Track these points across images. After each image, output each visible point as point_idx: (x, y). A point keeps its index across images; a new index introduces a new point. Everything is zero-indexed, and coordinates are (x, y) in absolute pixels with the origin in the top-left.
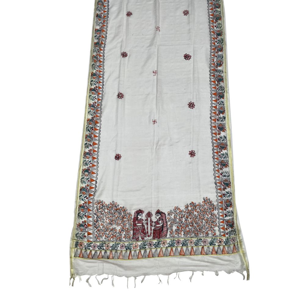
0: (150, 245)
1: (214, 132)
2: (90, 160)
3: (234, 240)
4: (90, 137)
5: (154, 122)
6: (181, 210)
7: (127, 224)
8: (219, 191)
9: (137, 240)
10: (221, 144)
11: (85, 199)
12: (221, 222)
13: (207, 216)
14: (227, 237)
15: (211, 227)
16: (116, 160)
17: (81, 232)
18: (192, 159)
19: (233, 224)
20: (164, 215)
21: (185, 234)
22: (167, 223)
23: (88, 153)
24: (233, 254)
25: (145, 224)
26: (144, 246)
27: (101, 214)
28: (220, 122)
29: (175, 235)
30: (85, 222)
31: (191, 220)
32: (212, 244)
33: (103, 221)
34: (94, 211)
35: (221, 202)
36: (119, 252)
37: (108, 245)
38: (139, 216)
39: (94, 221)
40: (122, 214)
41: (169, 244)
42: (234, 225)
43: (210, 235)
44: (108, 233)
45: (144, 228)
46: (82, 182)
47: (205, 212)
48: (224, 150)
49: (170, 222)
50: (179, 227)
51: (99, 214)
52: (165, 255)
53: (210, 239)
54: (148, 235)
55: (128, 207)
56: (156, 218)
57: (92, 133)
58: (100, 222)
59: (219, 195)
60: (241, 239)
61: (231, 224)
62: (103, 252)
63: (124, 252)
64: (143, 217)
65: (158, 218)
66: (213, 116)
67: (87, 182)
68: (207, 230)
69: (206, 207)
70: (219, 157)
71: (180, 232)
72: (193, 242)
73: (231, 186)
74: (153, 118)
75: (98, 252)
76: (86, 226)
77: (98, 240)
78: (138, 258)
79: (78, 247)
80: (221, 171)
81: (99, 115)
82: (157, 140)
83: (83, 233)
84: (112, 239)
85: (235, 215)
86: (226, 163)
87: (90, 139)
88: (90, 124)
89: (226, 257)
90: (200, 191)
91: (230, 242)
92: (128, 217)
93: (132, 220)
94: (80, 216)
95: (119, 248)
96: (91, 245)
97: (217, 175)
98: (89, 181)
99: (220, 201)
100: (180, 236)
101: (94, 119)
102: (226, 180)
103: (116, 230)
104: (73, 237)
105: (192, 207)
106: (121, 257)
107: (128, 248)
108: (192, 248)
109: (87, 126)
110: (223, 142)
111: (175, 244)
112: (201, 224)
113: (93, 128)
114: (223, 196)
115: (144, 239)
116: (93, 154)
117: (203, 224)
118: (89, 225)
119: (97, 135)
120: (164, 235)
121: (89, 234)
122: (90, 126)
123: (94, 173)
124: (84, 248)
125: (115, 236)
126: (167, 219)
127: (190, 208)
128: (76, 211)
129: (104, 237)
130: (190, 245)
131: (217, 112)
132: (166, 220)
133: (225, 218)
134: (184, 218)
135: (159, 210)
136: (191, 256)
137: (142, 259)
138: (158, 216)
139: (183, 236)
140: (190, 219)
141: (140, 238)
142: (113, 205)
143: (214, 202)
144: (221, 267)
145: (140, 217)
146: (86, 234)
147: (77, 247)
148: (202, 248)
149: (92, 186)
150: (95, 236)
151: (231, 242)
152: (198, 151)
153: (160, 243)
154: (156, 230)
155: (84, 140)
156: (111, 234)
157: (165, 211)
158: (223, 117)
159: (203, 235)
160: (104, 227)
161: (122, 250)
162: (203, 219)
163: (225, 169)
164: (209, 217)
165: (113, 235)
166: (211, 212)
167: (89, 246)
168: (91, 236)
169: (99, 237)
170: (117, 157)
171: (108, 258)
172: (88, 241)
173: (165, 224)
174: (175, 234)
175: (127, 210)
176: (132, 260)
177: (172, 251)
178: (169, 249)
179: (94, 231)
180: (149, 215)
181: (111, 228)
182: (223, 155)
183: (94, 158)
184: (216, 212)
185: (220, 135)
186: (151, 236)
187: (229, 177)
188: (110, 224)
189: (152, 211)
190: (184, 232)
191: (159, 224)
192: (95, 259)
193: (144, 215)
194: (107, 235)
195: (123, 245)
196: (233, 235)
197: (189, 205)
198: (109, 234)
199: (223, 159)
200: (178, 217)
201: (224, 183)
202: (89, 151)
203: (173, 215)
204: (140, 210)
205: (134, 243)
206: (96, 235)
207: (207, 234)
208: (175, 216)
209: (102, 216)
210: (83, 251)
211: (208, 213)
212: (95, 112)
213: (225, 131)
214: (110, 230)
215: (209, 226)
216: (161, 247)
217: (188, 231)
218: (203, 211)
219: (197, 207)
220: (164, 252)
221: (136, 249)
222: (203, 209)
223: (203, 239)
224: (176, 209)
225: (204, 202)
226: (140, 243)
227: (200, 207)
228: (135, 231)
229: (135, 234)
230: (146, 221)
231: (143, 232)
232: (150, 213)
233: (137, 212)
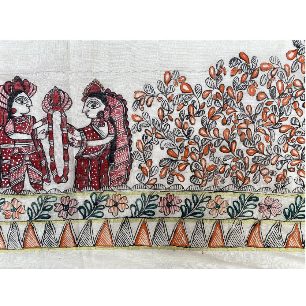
0: (66, 208)
6: (189, 86)
9: (18, 189)
13: (294, 114)
20: (117, 103)
21: (195, 176)
22: (130, 136)
25: (43, 136)
26: (44, 212)
31: (226, 127)
32: (293, 214)
38: (15, 105)
41: (137, 208)
43: (292, 186)
45: (39, 149)
49: (143, 132)
50: (176, 151)
52: (118, 243)
53: (292, 200)
54: (57, 176)
56: (86, 113)
64: (34, 108)
65: (94, 113)
68: (285, 167)
71: (177, 170)
72: (223, 206)
78: (24, 247)
100: (176, 181)
111: (157, 210)
112: (266, 144)
115: (42, 189)
117: (275, 143)
120: (119, 179)
126: (130, 119)
127: (227, 81)
130: (211, 217)
132: (127, 123)
134: (198, 120)
135: (96, 81)
137: (39, 252)
138: (93, 107)
139: (187, 184)
140: (224, 124)
141: (27, 185)
145: (20, 109)
148: (255, 225)
153: (104, 203)
154: (86, 160)
157: (125, 87)
159: (268, 183)
162: (276, 125)
173: (123, 140)
174: (157, 176)
177: (143, 231)
178: (135, 225)
180: (57, 100)
186: (67, 180)
190: (194, 171)
191: (97, 137)
193: (38, 99)
197: (226, 65)
200: (175, 115)
203: (157, 105)
204: (18, 79)
205: (8, 199)
207: (282, 181)
208: (162, 108)
215: (295, 152)
216: (104, 217)
217: (209, 167)
218: (281, 95)
219: (259, 77)
220: (114, 234)
221: (16, 220)
222: (283, 86)
223: (262, 199)
224: (169, 81)
225: (295, 56)
226: (27, 201)
227: (273, 76)
228: (7, 159)
229: (8, 170)
230: (47, 125)
231: (37, 164)
232: (62, 94)
233: (7, 89)
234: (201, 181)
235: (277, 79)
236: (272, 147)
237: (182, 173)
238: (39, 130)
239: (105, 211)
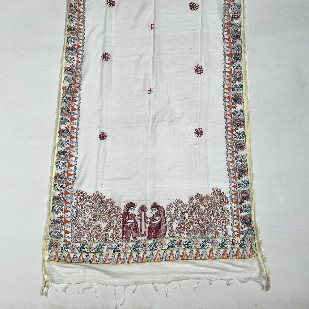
0: (145, 246)
1: (227, 104)
2: (67, 140)
3: (250, 242)
4: (67, 110)
5: (150, 91)
6: (183, 203)
7: (115, 221)
8: (233, 180)
9: (128, 240)
10: (236, 120)
11: (62, 188)
12: (235, 219)
13: (217, 211)
14: (243, 238)
15: (222, 225)
16: (100, 139)
17: (57, 230)
18: (198, 139)
19: (250, 221)
20: (161, 209)
21: (188, 233)
22: (166, 219)
23: (64, 130)
24: (249, 259)
25: (138, 220)
26: (137, 248)
27: (82, 207)
28: (236, 92)
29: (176, 235)
30: (61, 217)
32: (223, 246)
33: (84, 216)
34: (73, 203)
35: (236, 194)
36: (104, 255)
37: (91, 246)
38: (129, 211)
39: (73, 216)
40: (109, 208)
41: (169, 245)
42: (252, 223)
43: (221, 235)
44: (90, 231)
46: (58, 167)
47: (214, 205)
48: (241, 127)
49: (170, 218)
50: (181, 224)
51: (79, 208)
52: (163, 260)
53: (221, 240)
54: (142, 234)
55: (116, 200)
57: (69, 105)
58: (80, 218)
59: (233, 184)
60: (261, 239)
61: (248, 222)
62: (84, 255)
63: (111, 255)
64: (135, 211)
65: (154, 213)
66: (226, 84)
67: (63, 168)
68: (217, 229)
69: (216, 199)
70: (234, 137)
71: (182, 231)
72: (199, 243)
73: (248, 173)
74: (148, 87)
75: (79, 255)
76: (62, 222)
77: (78, 240)
78: (128, 263)
79: (53, 249)
80: (235, 155)
81: (78, 81)
82: (154, 115)
83: (59, 231)
84: (95, 239)
85: (253, 210)
86: (243, 145)
87: (67, 112)
88: (66, 93)
89: (240, 262)
90: (208, 180)
91: (246, 243)
92: (116, 212)
93: (121, 216)
94: (55, 210)
95: (104, 251)
96: (69, 246)
97: (230, 160)
98: (66, 166)
99: (233, 193)
100: (182, 235)
101: (72, 87)
102: (242, 166)
103: (101, 228)
104: (46, 236)
105: (198, 200)
106: (107, 261)
107: (116, 250)
108: (198, 251)
109: (63, 96)
110: (239, 117)
111: (176, 246)
112: (209, 221)
113: (71, 99)
114: (238, 187)
116: (72, 132)
117: (212, 221)
118: (67, 222)
119: (76, 108)
120: (162, 235)
121: (67, 232)
122: (67, 95)
123: (73, 156)
124: (60, 250)
125: (100, 236)
126: (165, 214)
127: (195, 201)
128: (50, 203)
129: (86, 236)
130: (195, 248)
131: (232, 79)
132: (165, 215)
133: (240, 214)
134: (187, 214)
135: (155, 203)
136: (196, 261)
137: (134, 265)
138: (154, 210)
139: (185, 236)
140: (195, 215)
141: (131, 238)
142: (97, 197)
143: (227, 194)
144: (234, 275)
145: (131, 212)
146: (63, 233)
147: (51, 248)
148: (211, 251)
149: (69, 173)
150: (74, 235)
151: (248, 244)
152: (206, 129)
153: (158, 244)
154: (151, 228)
155: (60, 114)
156: (94, 232)
157: (164, 204)
158: (240, 85)
159: (212, 234)
160: (85, 223)
161: (108, 252)
162: (212, 215)
163: (241, 153)
164: (219, 213)
165: (96, 233)
166: (222, 207)
167: (67, 247)
168: (69, 235)
169: (79, 237)
170: (102, 136)
171: (91, 263)
172: (66, 241)
173: (163, 221)
174: (175, 233)
175: (115, 202)
176: (121, 266)
177: (172, 255)
178: (168, 252)
179: (73, 229)
180: (143, 209)
181: (95, 225)
182: (239, 134)
183: (72, 137)
184: (228, 206)
185: (235, 108)
186: (145, 235)
187: (246, 162)
188: (94, 220)
189: (146, 204)
190: (187, 231)
191: (155, 220)
192: (74, 263)
193: (137, 209)
194: (89, 234)
195: (110, 246)
196: (250, 235)
197: (194, 197)
198: (91, 233)
199: (238, 139)
200: (180, 212)
201: (239, 170)
202: (66, 127)
203: (174, 209)
204: (131, 203)
206: (75, 233)
207: (217, 233)
208: (175, 210)
209: (83, 210)
210: (59, 254)
211: (218, 208)
212: (74, 78)
213: (242, 103)
214: (93, 228)
215: (219, 224)
216: (158, 249)
217: (192, 229)
218: (212, 205)
219: (204, 200)
220: (161, 256)
221: (126, 252)
222: (212, 203)
223: (211, 241)
224: (177, 202)
225: (214, 194)
226: (130, 244)
227: (208, 200)
228: (125, 229)
229: (125, 233)
230: (140, 217)
231: (135, 230)
232: (145, 207)
233: (127, 206)
234: (190, 234)
235: (210, 201)
236: (212, 222)
237: (184, 232)
238: (136, 219)
239: (158, 247)
